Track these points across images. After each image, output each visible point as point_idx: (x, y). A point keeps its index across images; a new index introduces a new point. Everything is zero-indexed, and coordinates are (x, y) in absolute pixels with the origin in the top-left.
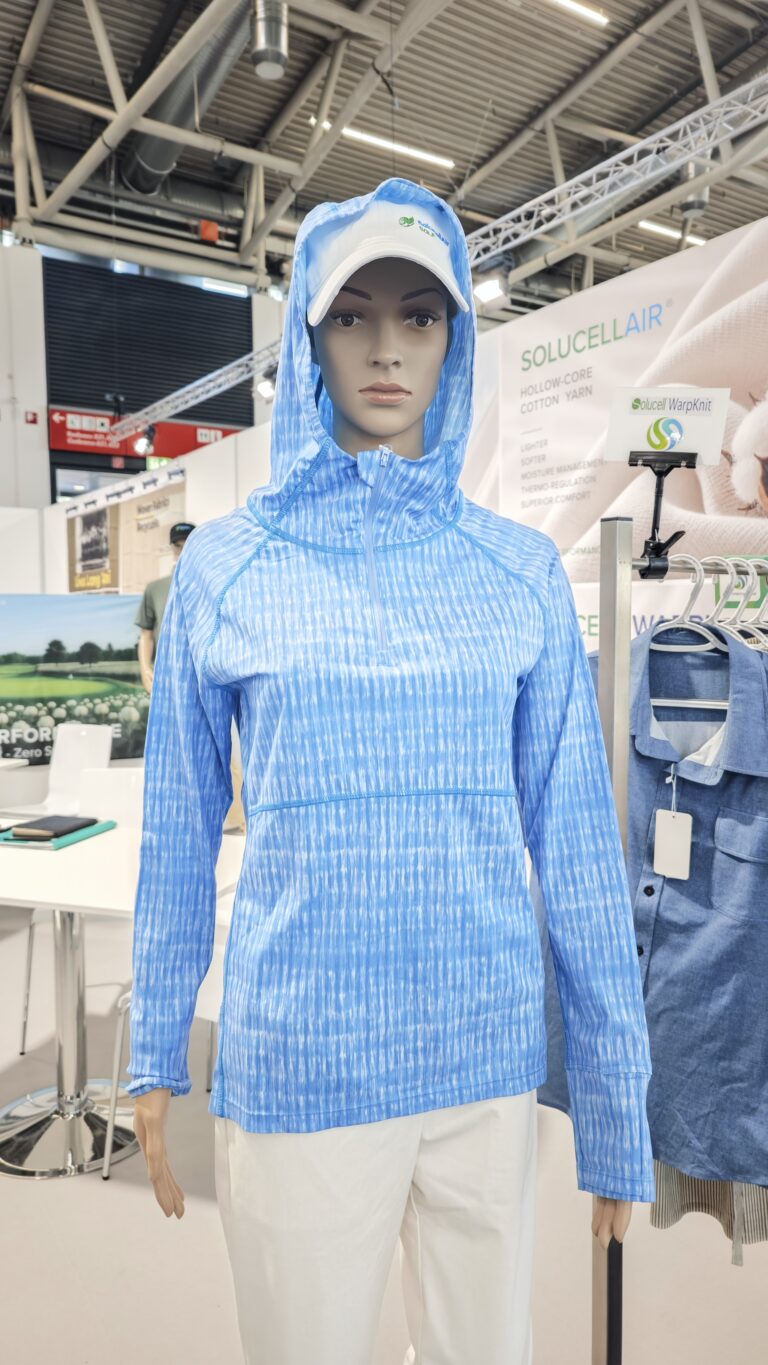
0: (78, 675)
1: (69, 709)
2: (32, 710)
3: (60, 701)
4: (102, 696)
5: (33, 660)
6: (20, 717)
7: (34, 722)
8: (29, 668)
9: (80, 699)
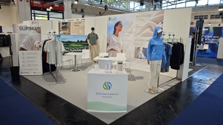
0: (80, 44)
1: (79, 48)
2: (76, 48)
3: (79, 47)
4: (82, 46)
5: (76, 42)
6: (75, 49)
7: (76, 49)
8: (76, 43)
9: (80, 47)
